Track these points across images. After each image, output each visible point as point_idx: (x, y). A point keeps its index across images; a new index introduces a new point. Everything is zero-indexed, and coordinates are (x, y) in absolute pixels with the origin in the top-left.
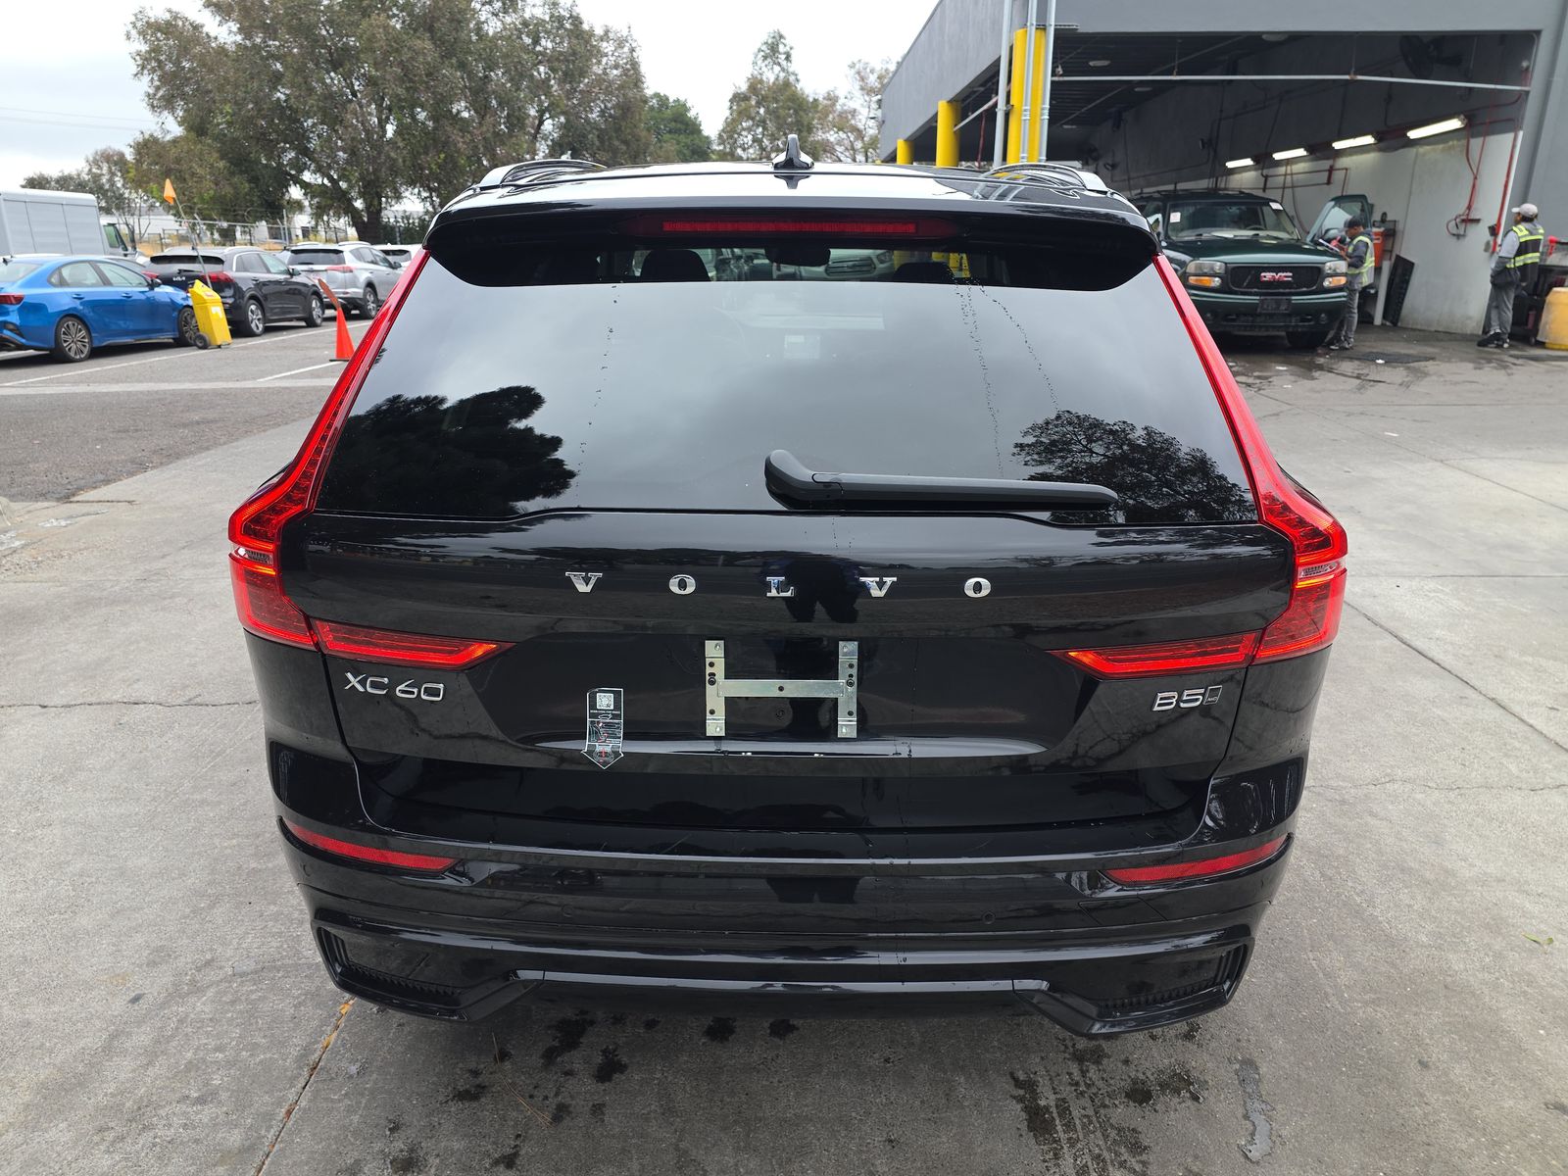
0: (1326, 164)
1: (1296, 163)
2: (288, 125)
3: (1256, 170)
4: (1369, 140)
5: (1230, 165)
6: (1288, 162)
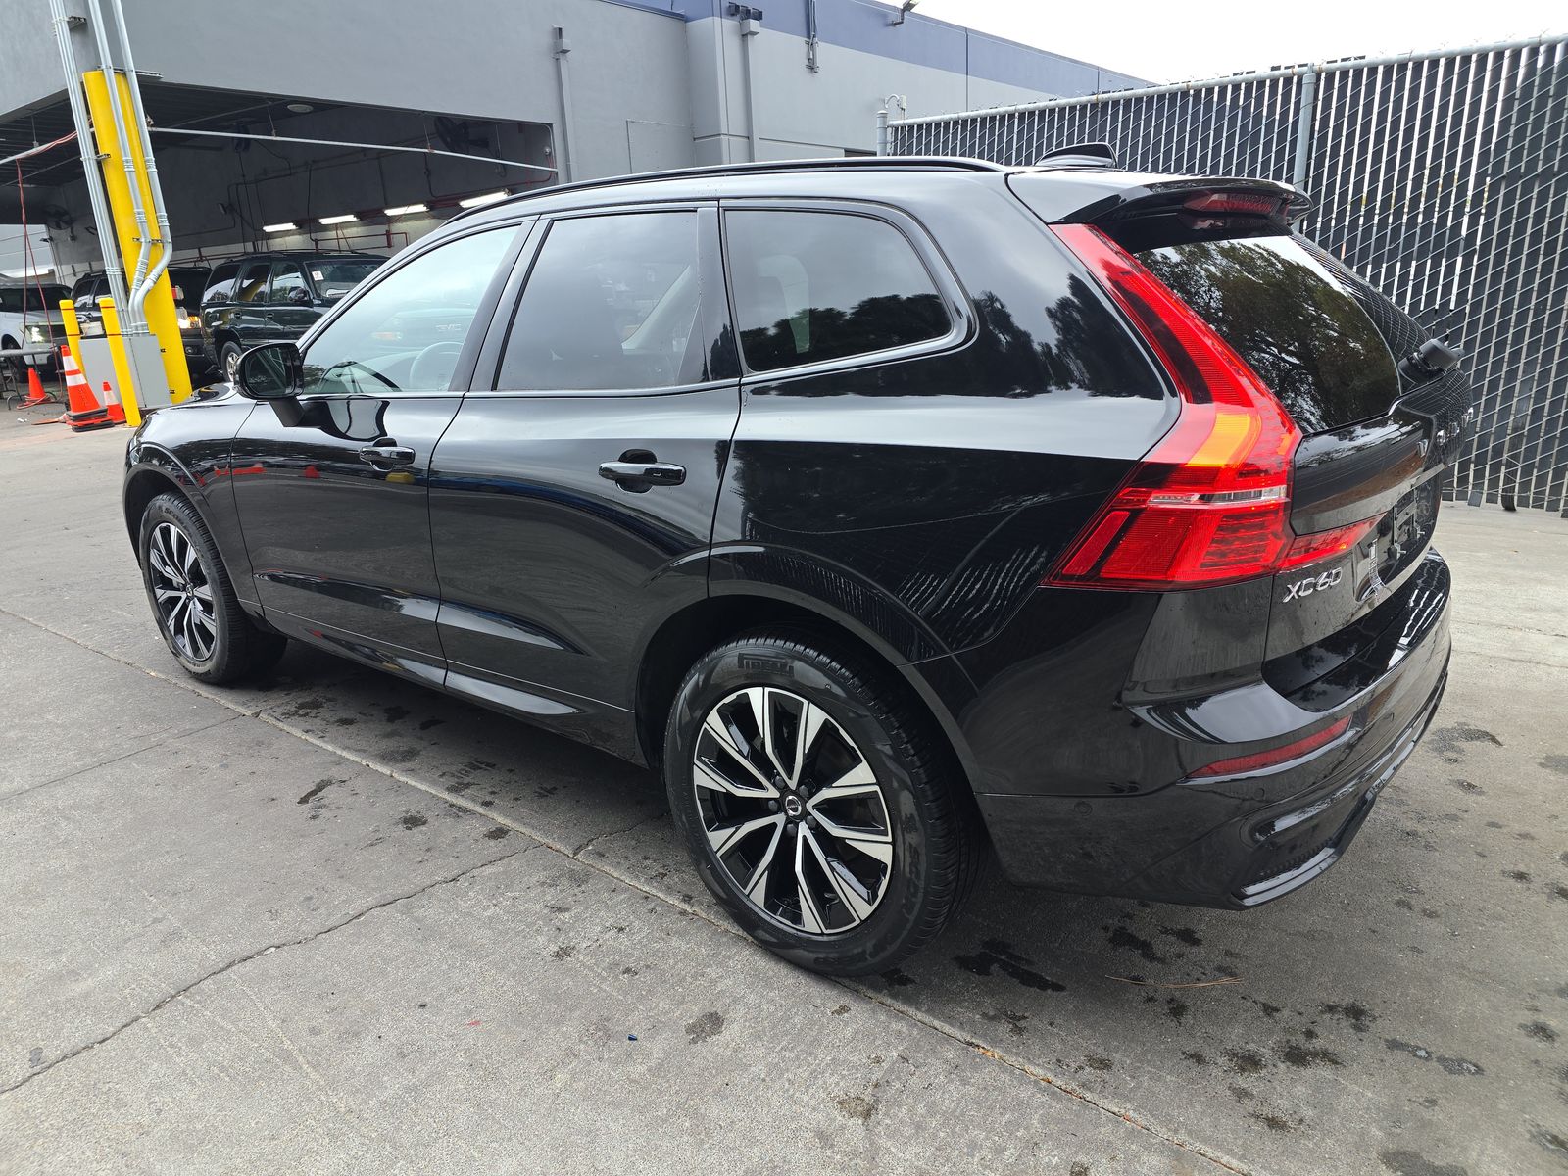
0: (382, 229)
1: (347, 228)
3: (300, 234)
4: (421, 208)
5: (268, 229)
6: (336, 227)
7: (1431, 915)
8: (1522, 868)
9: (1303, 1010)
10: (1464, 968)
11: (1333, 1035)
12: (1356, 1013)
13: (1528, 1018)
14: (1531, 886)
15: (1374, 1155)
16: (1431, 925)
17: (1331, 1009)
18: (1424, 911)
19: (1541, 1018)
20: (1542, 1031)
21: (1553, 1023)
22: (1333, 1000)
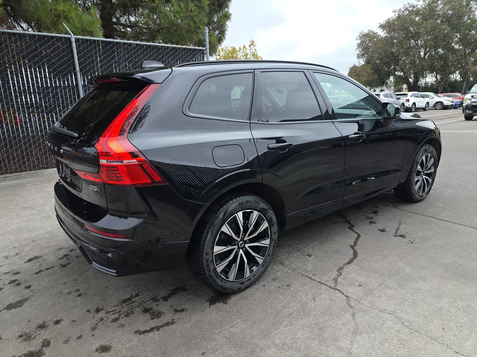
2: (395, 59)
7: (69, 293)
8: (59, 326)
9: (72, 261)
10: (52, 287)
11: (64, 262)
12: (63, 266)
13: (32, 288)
14: (52, 322)
15: (43, 255)
16: (67, 291)
17: (68, 264)
18: (71, 293)
19: (30, 290)
20: (28, 287)
21: (27, 290)
22: (70, 265)
